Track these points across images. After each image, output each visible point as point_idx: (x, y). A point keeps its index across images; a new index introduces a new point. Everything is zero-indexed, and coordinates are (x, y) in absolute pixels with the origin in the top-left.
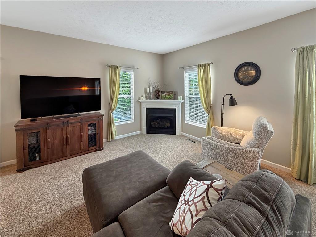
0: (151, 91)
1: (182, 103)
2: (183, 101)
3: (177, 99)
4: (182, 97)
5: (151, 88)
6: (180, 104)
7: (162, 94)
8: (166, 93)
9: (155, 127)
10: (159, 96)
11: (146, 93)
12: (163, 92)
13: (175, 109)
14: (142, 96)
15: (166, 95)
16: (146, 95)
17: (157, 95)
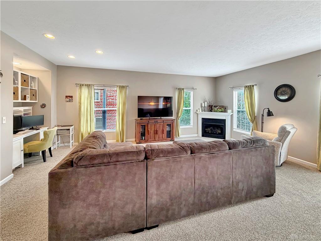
0: (206, 106)
1: (231, 115)
2: (232, 113)
3: (227, 112)
4: (231, 110)
5: (206, 103)
6: (230, 116)
7: (215, 108)
8: (217, 107)
9: (208, 133)
10: (212, 109)
11: (202, 107)
12: (215, 107)
13: (225, 120)
14: (199, 109)
15: (218, 109)
16: (201, 108)
17: (211, 108)
